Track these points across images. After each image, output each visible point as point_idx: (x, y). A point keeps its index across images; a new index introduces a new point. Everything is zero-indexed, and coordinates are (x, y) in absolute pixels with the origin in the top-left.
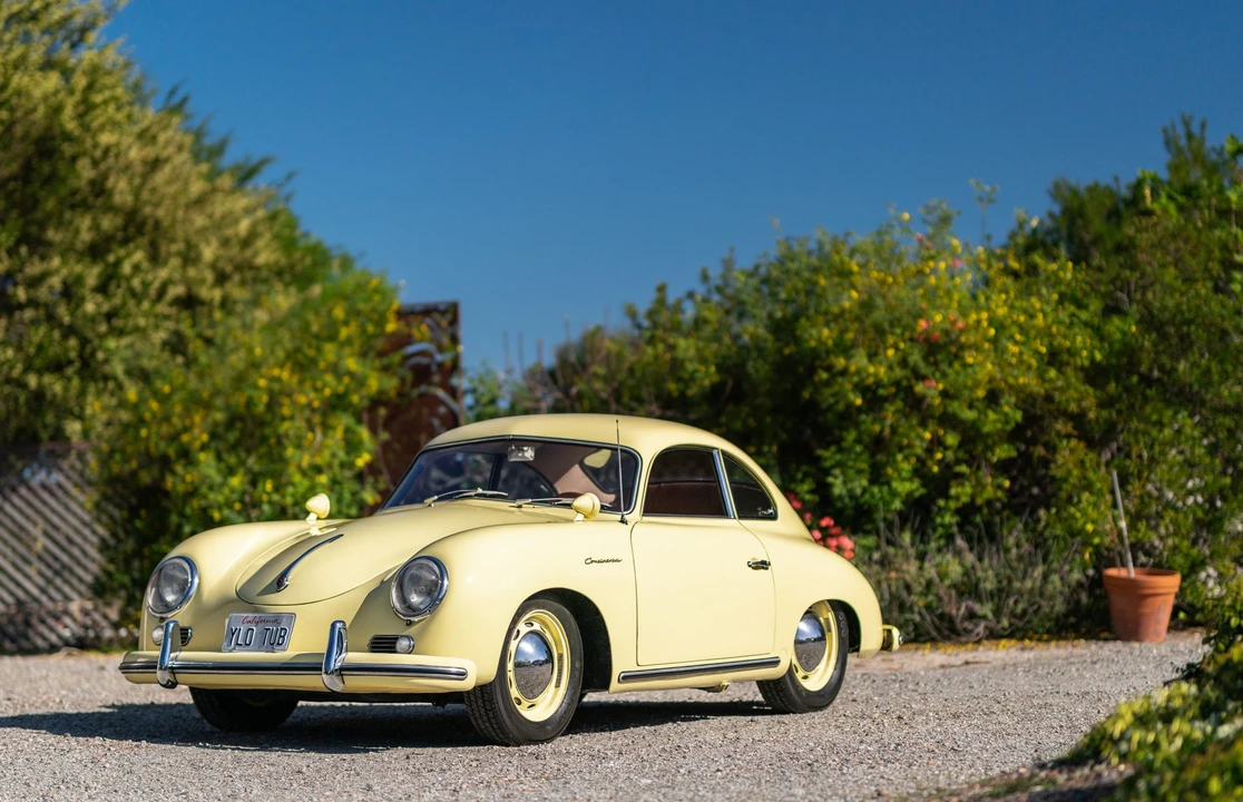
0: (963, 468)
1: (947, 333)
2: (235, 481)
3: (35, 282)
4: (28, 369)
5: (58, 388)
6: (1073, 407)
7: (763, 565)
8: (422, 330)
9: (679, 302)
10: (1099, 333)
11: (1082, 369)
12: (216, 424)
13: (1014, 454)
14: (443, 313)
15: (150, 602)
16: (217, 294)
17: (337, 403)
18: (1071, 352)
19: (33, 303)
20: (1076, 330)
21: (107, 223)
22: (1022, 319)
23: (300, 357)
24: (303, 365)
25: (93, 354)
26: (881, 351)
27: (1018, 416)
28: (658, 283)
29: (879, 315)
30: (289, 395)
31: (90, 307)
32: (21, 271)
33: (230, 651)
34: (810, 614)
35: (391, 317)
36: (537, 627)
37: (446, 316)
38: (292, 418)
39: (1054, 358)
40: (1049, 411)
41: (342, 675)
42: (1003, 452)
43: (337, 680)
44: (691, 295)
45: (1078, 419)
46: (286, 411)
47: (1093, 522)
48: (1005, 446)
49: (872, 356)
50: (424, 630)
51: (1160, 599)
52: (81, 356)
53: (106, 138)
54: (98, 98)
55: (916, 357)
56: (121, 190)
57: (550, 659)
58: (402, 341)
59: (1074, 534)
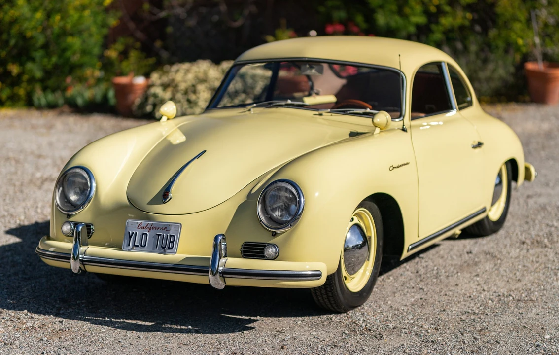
2: (39, 15)
7: (480, 145)
15: (59, 202)
33: (129, 251)
36: (357, 220)
41: (224, 277)
43: (221, 280)
50: (287, 240)
57: (366, 241)
59: (509, 46)
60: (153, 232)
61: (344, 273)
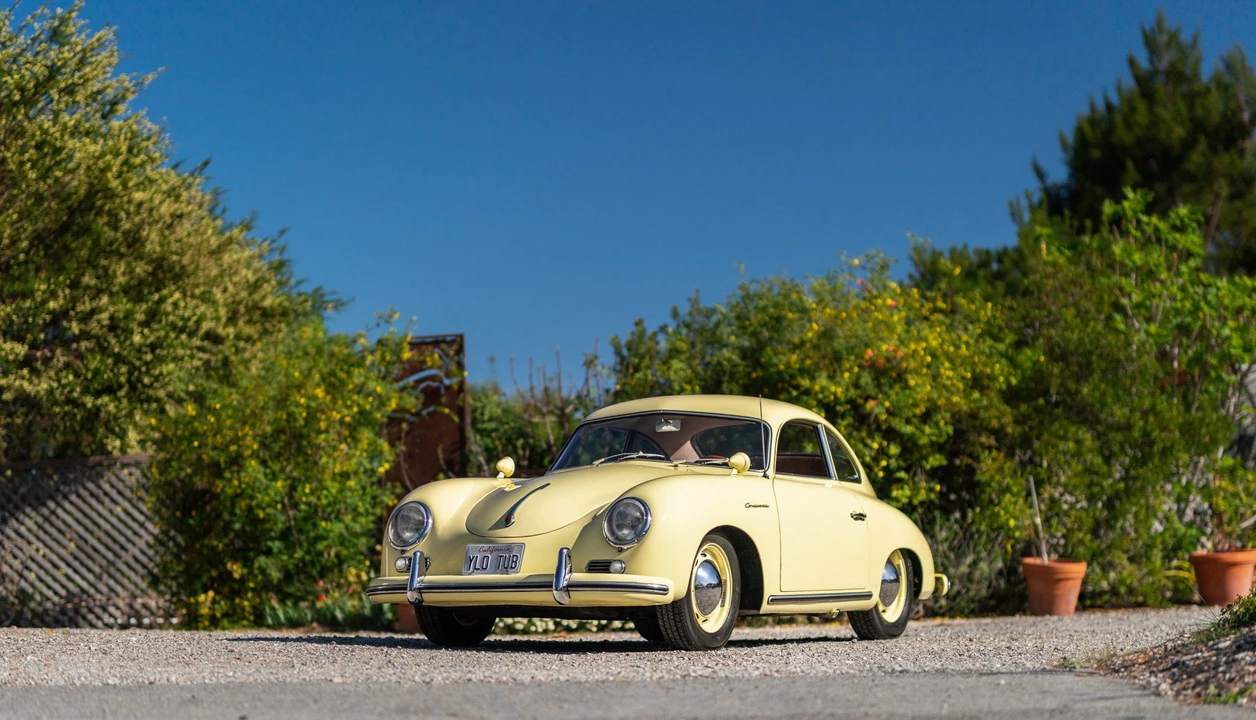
0: (902, 475)
1: (888, 360)
2: (279, 485)
3: (85, 318)
4: (85, 391)
5: (111, 407)
6: (995, 423)
7: (860, 517)
8: (434, 357)
9: (655, 334)
10: (1012, 362)
11: (1001, 391)
12: (265, 436)
13: (945, 462)
14: (450, 343)
15: (391, 538)
16: (231, 330)
17: (364, 418)
18: (992, 378)
19: (85, 335)
20: (995, 359)
21: (141, 269)
22: (952, 349)
23: (333, 380)
24: (333, 386)
25: (139, 380)
26: (838, 374)
27: (950, 430)
28: (637, 319)
29: (839, 344)
30: (323, 412)
31: (137, 339)
32: (73, 308)
33: (470, 574)
34: (889, 562)
35: (406, 345)
36: (709, 557)
37: (455, 345)
38: (326, 431)
39: (977, 383)
40: (974, 427)
41: (568, 591)
42: (936, 460)
43: (564, 595)
44: (663, 329)
45: (998, 433)
46: (323, 425)
47: (1015, 518)
48: (938, 456)
49: (831, 378)
50: (633, 555)
51: (1070, 583)
52: (129, 381)
53: (138, 196)
54: (137, 161)
55: (866, 379)
56: (153, 242)
57: (720, 584)
58: (415, 367)
59: (999, 529)
60: (495, 554)
61: (696, 610)
